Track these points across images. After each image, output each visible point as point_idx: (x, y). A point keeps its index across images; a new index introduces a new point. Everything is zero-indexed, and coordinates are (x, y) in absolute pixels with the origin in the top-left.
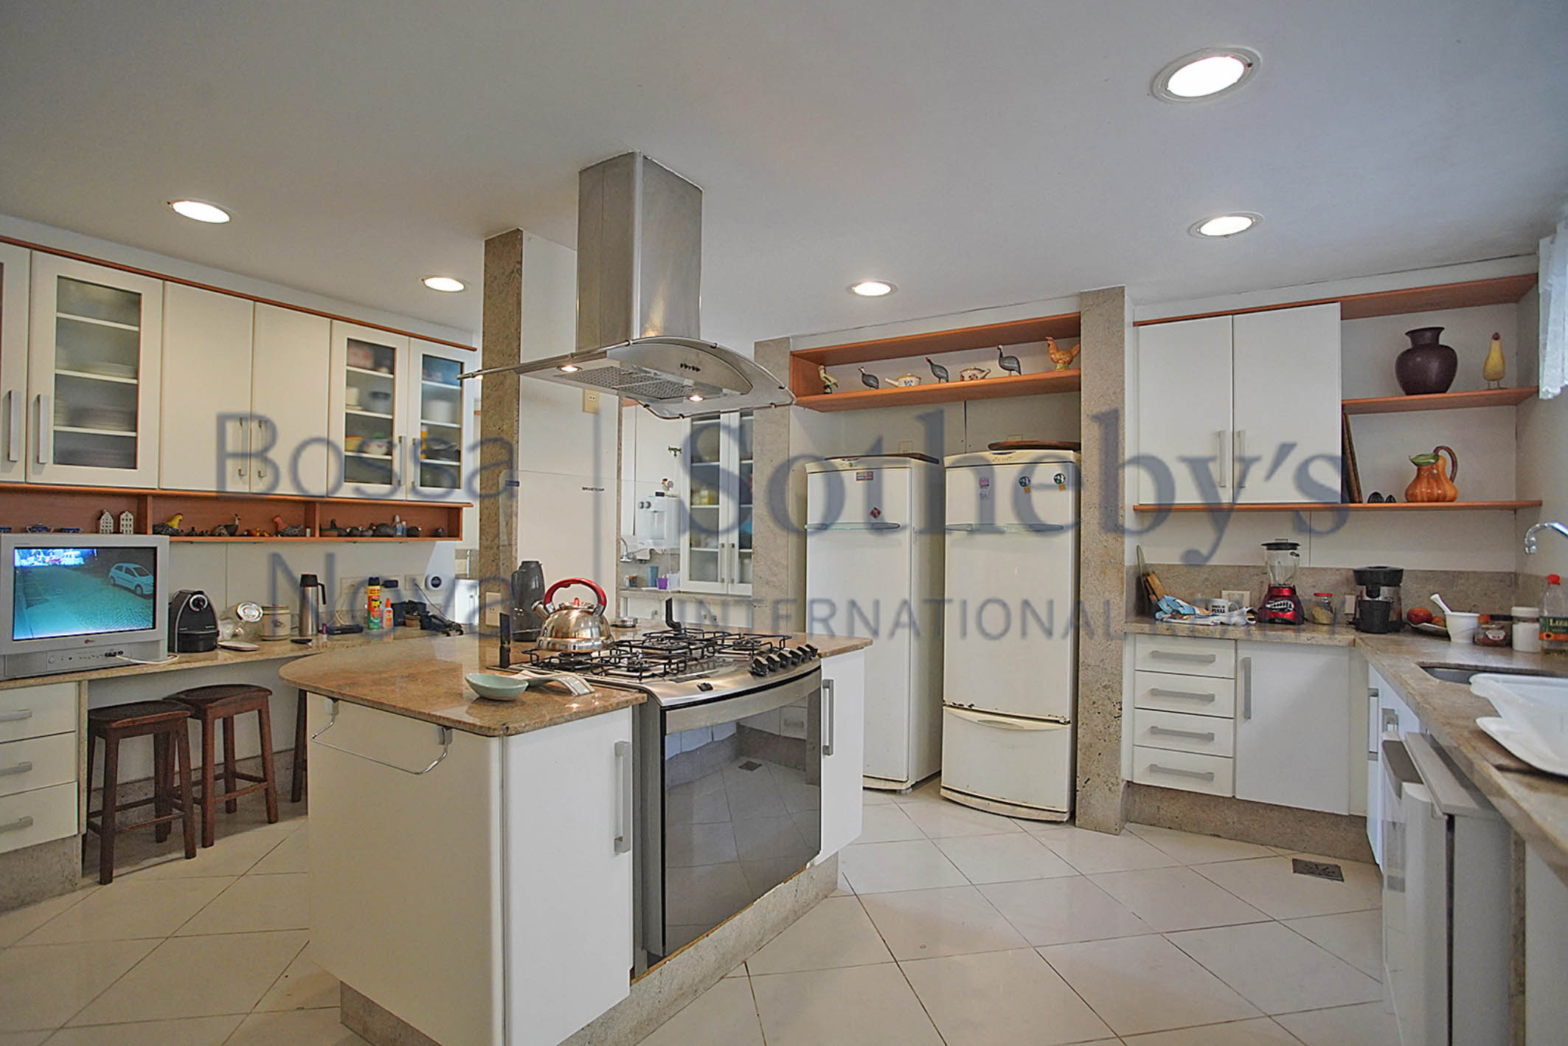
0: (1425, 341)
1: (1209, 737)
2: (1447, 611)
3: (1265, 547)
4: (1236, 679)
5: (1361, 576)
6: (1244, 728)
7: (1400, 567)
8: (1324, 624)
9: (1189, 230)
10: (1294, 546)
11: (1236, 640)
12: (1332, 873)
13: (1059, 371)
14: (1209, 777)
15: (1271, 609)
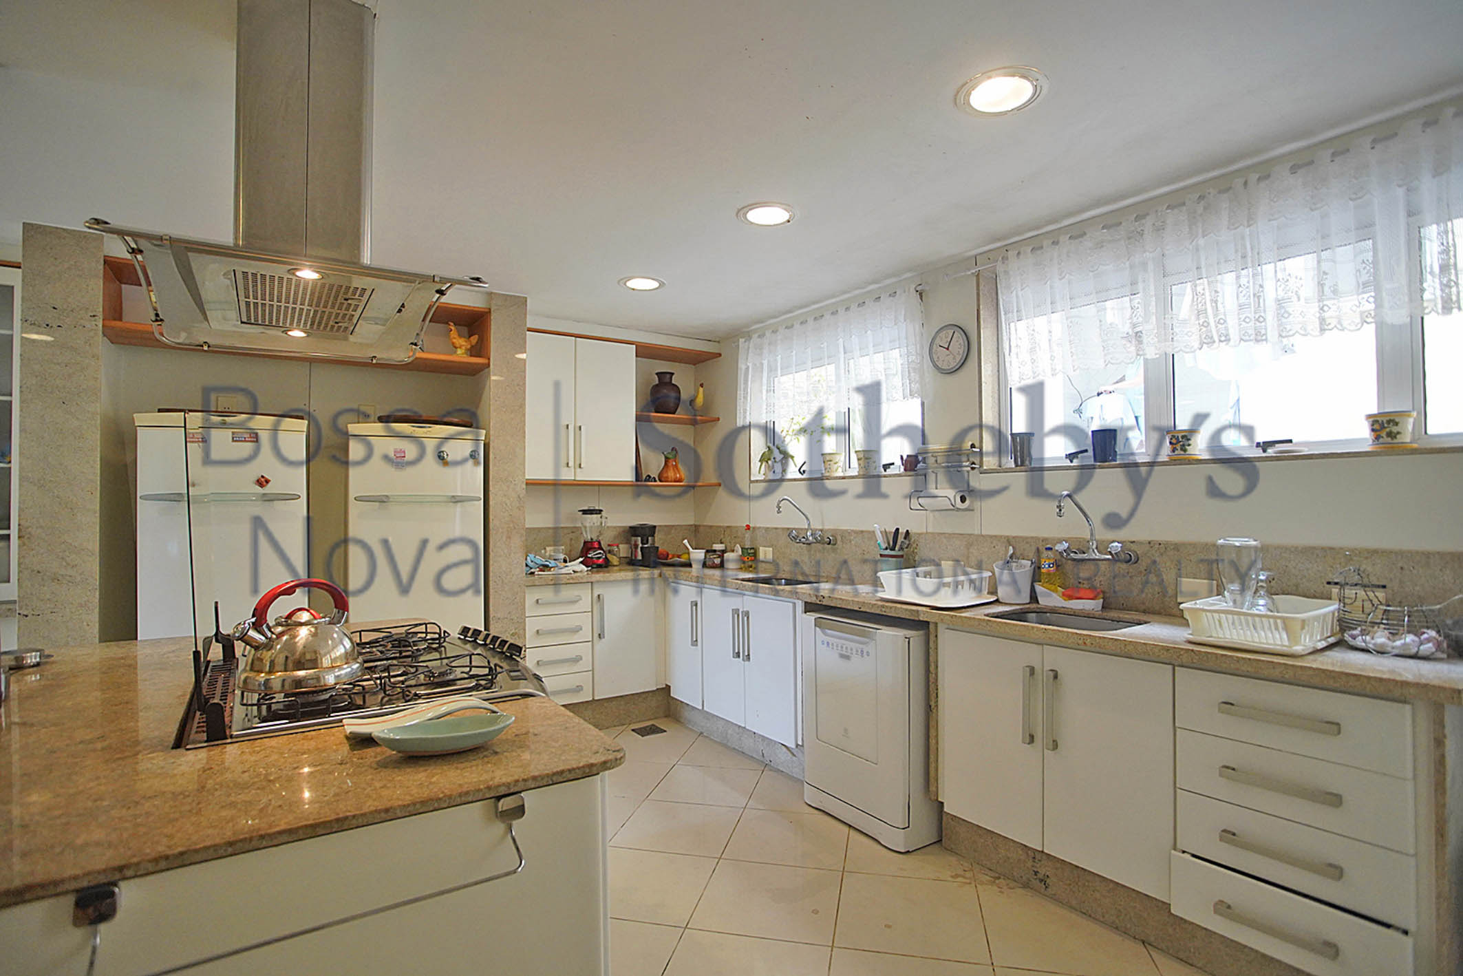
0: (665, 380)
1: (577, 659)
2: (691, 549)
3: (581, 513)
4: (592, 612)
5: (634, 531)
6: (599, 645)
7: (655, 524)
8: (616, 566)
9: (619, 281)
10: (600, 511)
11: (592, 583)
12: (653, 730)
13: (461, 355)
14: (579, 689)
15: (592, 558)
